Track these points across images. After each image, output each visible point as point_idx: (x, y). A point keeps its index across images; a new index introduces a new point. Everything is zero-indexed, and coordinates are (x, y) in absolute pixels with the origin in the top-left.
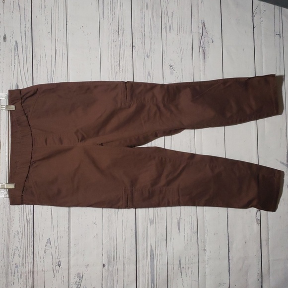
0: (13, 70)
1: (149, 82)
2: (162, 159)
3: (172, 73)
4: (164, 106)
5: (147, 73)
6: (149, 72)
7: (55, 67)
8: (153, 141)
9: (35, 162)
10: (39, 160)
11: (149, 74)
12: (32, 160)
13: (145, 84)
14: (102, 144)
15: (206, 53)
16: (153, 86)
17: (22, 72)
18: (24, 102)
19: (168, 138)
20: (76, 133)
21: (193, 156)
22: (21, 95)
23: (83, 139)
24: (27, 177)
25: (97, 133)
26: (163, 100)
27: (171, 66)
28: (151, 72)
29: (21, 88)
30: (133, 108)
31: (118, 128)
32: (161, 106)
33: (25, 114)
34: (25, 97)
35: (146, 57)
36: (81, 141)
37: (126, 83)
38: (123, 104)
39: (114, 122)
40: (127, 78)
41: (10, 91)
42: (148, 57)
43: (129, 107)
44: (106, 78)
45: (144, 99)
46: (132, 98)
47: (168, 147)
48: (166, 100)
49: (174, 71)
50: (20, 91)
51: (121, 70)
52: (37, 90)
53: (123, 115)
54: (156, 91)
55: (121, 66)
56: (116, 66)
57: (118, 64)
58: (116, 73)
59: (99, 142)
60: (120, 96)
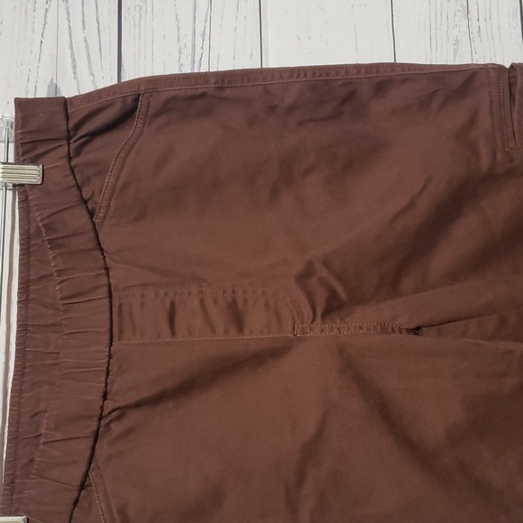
0: (39, 28)
7: (209, 19)
9: (122, 411)
10: (138, 405)
12: (109, 405)
14: (416, 330)
17: (78, 36)
18: (78, 151)
20: (304, 277)
22: (67, 118)
23: (333, 307)
24: (82, 487)
29: (68, 91)
33: (85, 202)
34: (83, 131)
36: (323, 316)
41: (21, 104)
50: (65, 103)
51: (474, 29)
52: (137, 100)
55: (473, 15)
56: (455, 15)
57: (460, 9)
58: (456, 43)
59: (405, 321)
60: (485, 122)
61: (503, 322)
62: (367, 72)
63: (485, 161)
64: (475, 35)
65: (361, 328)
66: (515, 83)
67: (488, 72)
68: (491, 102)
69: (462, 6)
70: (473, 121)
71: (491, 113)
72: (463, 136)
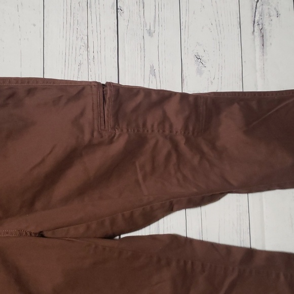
1: (153, 86)
2: (185, 263)
3: (199, 72)
4: (188, 140)
5: (148, 69)
6: (152, 67)
8: (161, 221)
11: (153, 71)
13: (148, 92)
14: (41, 235)
15: (267, 35)
16: (165, 96)
19: (193, 213)
21: (250, 253)
25: (29, 206)
26: (186, 127)
27: (198, 58)
28: (156, 67)
30: (119, 144)
31: (83, 191)
32: (181, 140)
35: (146, 35)
37: (103, 85)
38: (96, 134)
39: (74, 177)
40: (106, 76)
42: (150, 34)
43: (111, 141)
44: (56, 72)
45: (144, 125)
46: (117, 121)
47: (193, 234)
48: (191, 128)
49: (204, 69)
51: (91, 57)
53: (95, 161)
54: (171, 108)
55: (91, 49)
56: (81, 48)
57: (84, 45)
58: (80, 64)
59: (33, 229)
60: (89, 115)
61: (88, 228)
62: (22, 83)
63: (87, 137)
64: (91, 61)
65: (7, 233)
66: (107, 94)
67: (91, 87)
68: (93, 104)
69: (84, 43)
70: (82, 114)
71: (93, 110)
72: (76, 122)
